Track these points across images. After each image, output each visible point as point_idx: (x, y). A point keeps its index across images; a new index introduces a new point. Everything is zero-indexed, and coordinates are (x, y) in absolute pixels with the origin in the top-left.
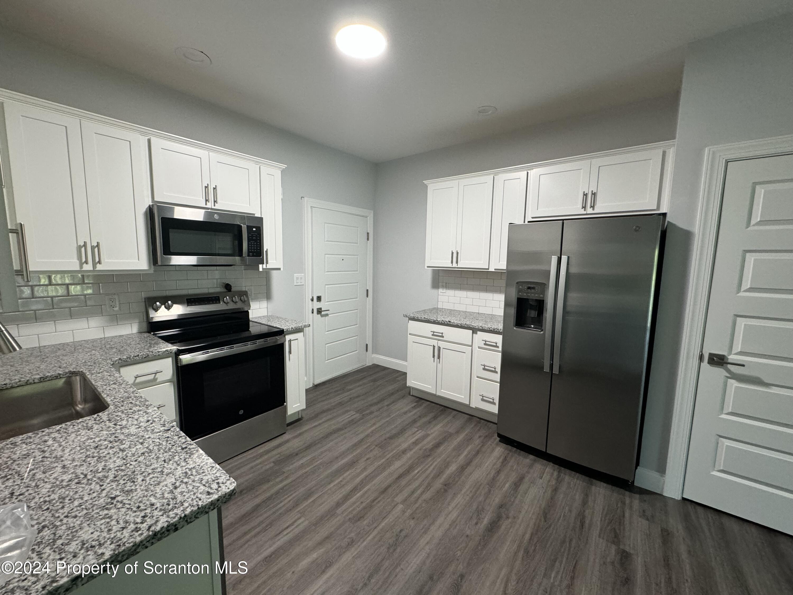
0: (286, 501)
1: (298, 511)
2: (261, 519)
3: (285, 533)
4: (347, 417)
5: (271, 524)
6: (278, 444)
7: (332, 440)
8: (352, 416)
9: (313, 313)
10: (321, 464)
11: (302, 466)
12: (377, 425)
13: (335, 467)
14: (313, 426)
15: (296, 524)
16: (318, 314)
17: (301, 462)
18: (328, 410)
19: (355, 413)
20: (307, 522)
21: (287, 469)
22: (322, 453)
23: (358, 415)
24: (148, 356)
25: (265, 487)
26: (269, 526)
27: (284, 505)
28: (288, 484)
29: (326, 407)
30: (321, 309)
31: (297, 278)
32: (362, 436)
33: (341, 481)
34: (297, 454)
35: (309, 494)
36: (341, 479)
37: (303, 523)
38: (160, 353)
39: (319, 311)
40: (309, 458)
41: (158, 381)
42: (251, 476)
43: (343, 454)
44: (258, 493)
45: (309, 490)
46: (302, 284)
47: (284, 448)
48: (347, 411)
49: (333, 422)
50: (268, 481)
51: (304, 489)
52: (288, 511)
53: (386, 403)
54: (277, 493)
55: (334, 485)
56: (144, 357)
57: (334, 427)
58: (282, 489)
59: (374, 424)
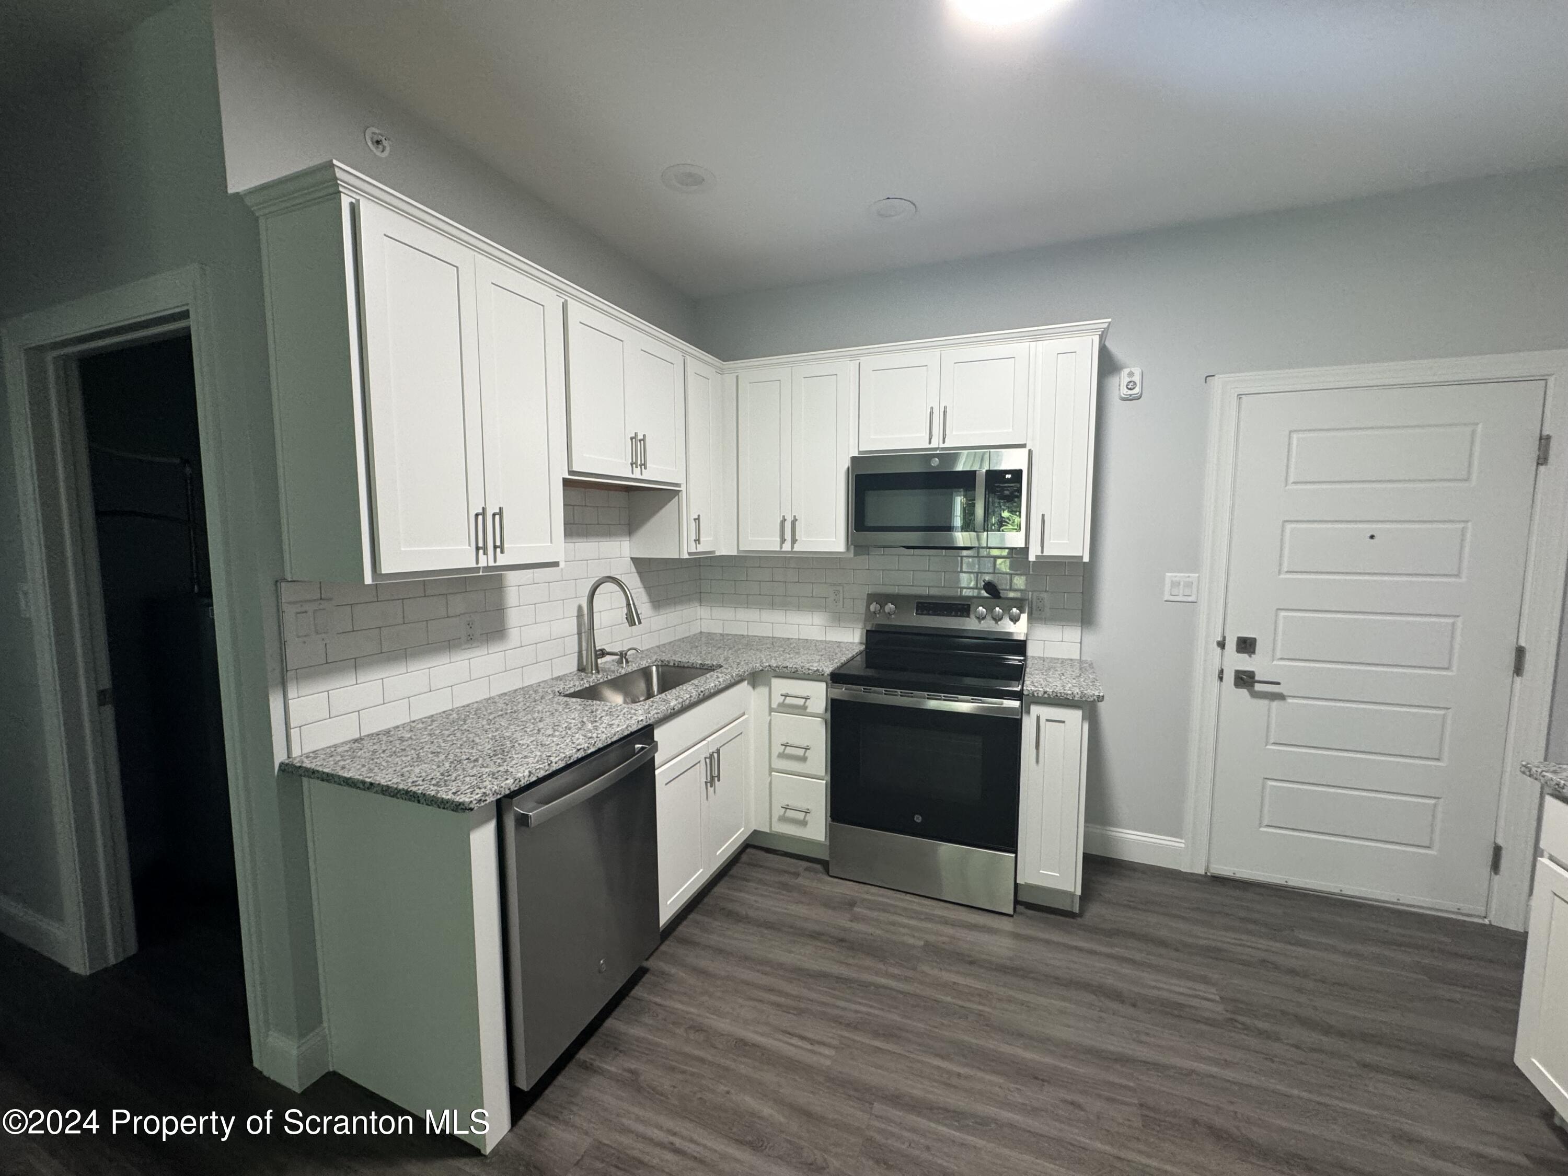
0: (854, 1007)
1: (842, 1036)
2: (805, 992)
3: (795, 1041)
4: (1181, 990)
5: (800, 1012)
6: (973, 922)
7: (1064, 999)
8: (1196, 997)
9: (1221, 679)
10: (980, 1014)
11: (953, 988)
12: (1229, 1074)
13: (993, 1044)
14: (1075, 944)
15: (817, 1048)
16: (1237, 685)
17: (961, 980)
18: (1163, 943)
19: (1217, 998)
20: (828, 1063)
21: (926, 968)
22: (1010, 1000)
23: (1220, 1008)
24: (797, 671)
25: (868, 962)
26: (795, 1012)
27: (844, 1009)
28: (891, 989)
29: (1163, 933)
30: (1251, 675)
31: (1175, 584)
32: (1143, 1053)
33: (959, 1075)
34: (972, 963)
35: (890, 1033)
36: (963, 1071)
37: (824, 1058)
38: (810, 671)
39: (1245, 680)
40: (979, 985)
41: (808, 710)
42: (878, 932)
43: (1043, 1042)
44: (851, 961)
45: (900, 1029)
46: (1190, 599)
47: (971, 936)
48: (1205, 980)
49: (1126, 970)
50: (883, 960)
51: (898, 1019)
52: (836, 1022)
53: (1372, 1055)
54: (865, 985)
55: (939, 1068)
56: (793, 671)
57: (1110, 981)
58: (878, 986)
59: (1227, 1064)
